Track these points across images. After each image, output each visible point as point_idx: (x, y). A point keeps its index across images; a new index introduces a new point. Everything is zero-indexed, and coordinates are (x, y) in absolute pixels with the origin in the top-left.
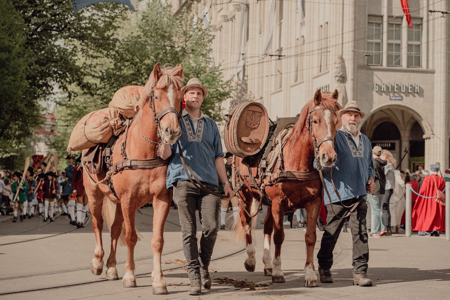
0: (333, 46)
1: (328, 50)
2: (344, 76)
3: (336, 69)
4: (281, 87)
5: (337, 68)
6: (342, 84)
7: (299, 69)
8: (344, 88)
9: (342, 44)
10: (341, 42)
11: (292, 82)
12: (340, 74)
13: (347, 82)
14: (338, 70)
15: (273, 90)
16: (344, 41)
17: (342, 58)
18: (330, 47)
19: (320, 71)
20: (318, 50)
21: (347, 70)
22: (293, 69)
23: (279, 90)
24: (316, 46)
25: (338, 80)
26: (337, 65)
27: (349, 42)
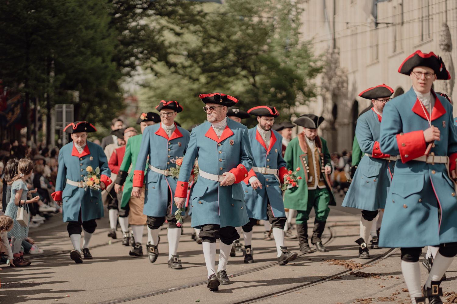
0: (436, 14)
1: (430, 17)
2: (449, 44)
3: (440, 36)
4: (377, 58)
5: (442, 36)
6: (447, 53)
7: (397, 39)
8: (449, 57)
9: (446, 11)
10: (444, 10)
11: (390, 53)
12: (446, 42)
13: (453, 51)
14: (443, 38)
15: (368, 62)
16: (448, 8)
17: (447, 26)
18: (432, 15)
19: (422, 40)
20: (419, 18)
21: (452, 38)
22: (391, 40)
23: (375, 61)
24: (416, 15)
25: (444, 49)
26: (442, 33)
27: (453, 9)
